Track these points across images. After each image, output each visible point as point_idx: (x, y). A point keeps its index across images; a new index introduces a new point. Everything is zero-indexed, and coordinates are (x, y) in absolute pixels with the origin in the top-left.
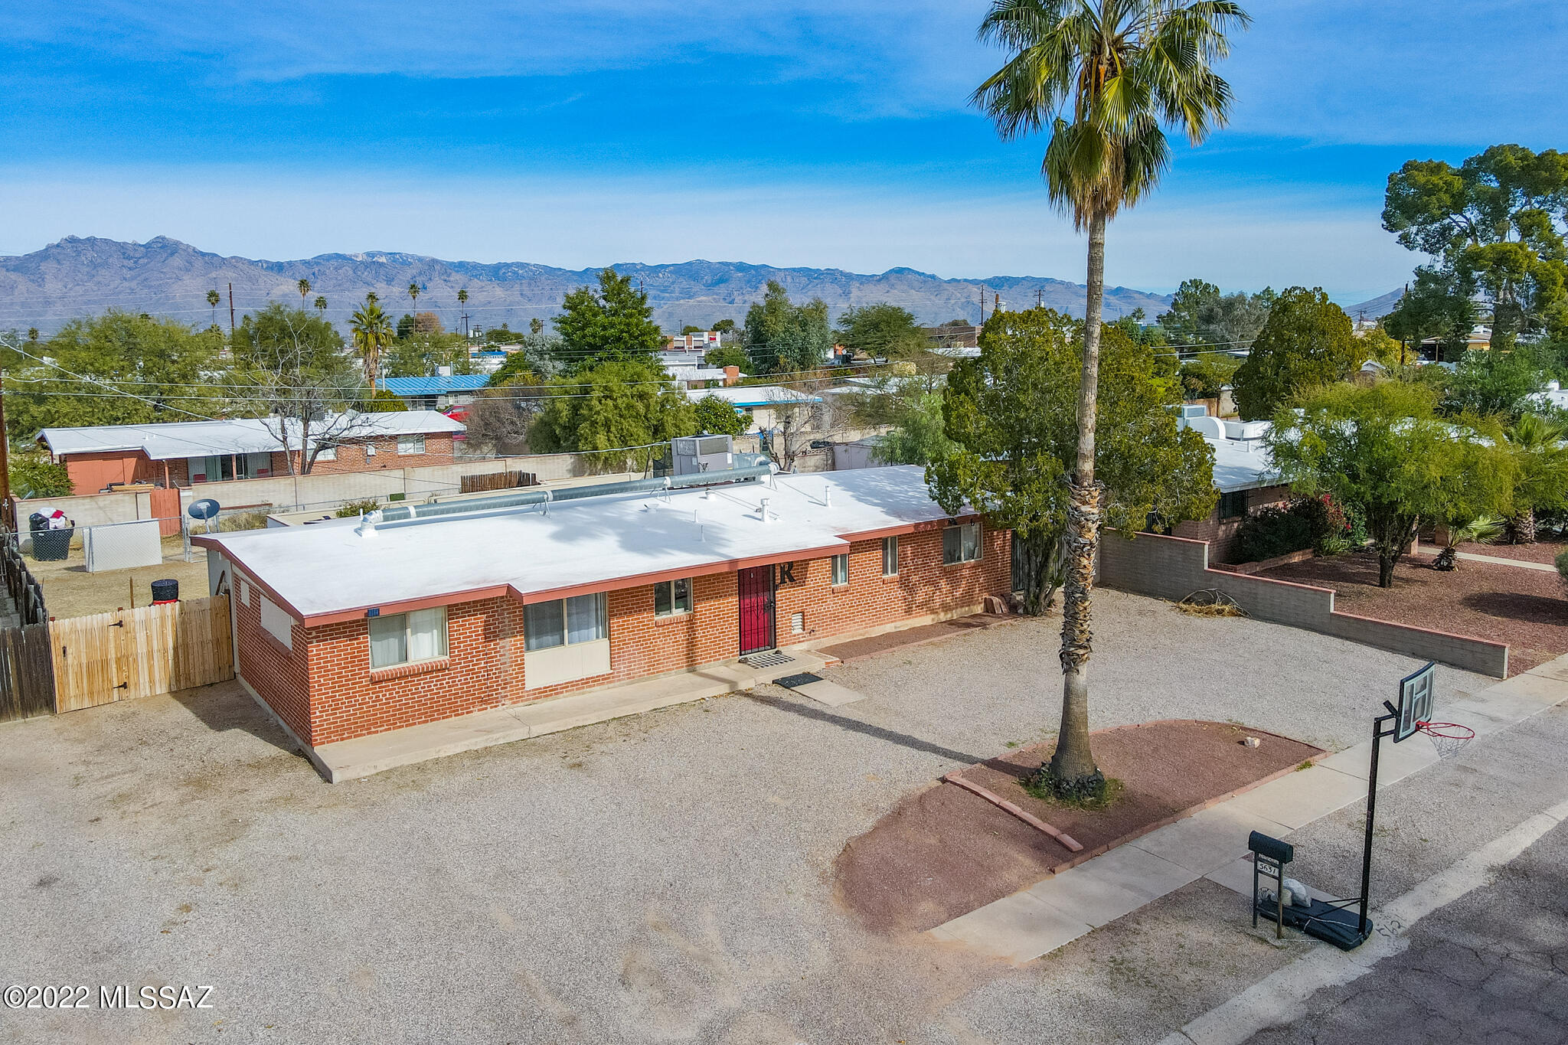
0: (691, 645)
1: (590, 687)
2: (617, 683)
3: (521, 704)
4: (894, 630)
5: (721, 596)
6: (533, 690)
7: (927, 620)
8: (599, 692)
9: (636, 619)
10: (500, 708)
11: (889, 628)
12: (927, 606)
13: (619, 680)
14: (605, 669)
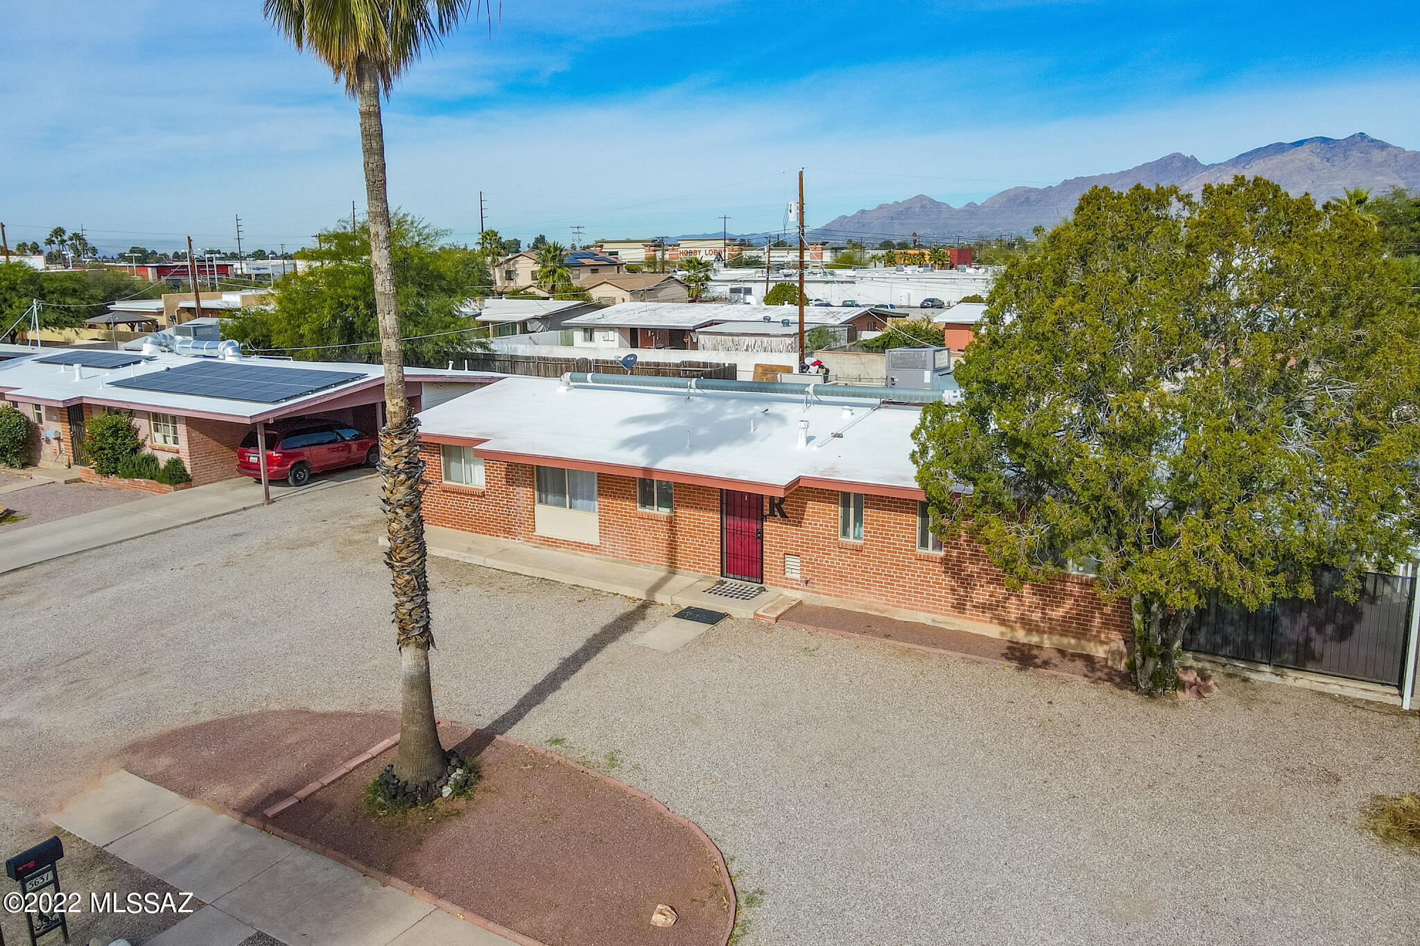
0: (672, 547)
1: (582, 551)
2: (603, 557)
3: (530, 544)
4: (930, 623)
5: (701, 508)
6: (540, 536)
7: (993, 631)
8: (587, 559)
9: (619, 504)
10: (517, 540)
11: (923, 618)
12: (992, 609)
13: (605, 555)
14: (595, 540)
